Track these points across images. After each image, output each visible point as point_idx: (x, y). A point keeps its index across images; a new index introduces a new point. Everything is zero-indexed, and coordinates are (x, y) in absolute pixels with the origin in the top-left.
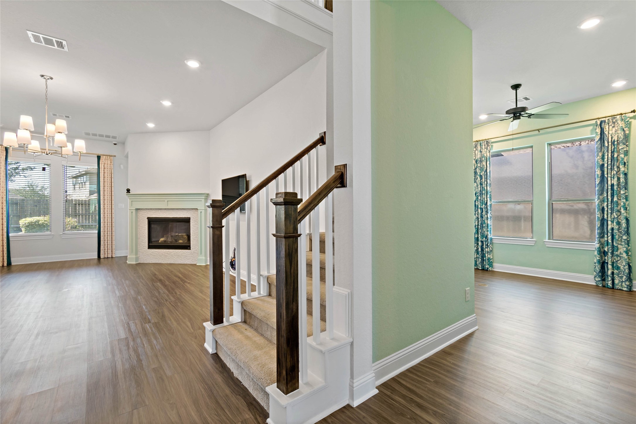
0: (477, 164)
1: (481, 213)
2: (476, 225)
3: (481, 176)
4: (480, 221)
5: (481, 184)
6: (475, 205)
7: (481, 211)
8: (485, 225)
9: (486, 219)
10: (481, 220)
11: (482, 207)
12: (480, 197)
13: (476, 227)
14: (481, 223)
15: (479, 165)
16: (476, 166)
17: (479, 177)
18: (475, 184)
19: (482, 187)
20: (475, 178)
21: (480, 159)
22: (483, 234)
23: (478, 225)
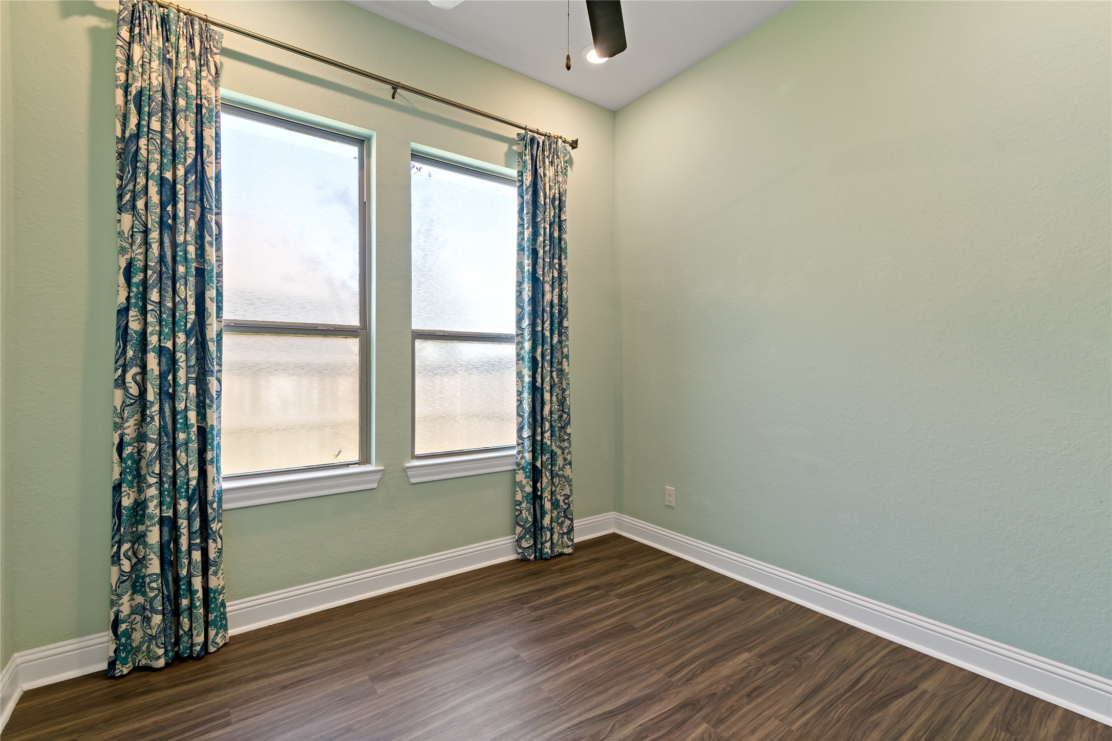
0: (139, 113)
1: (162, 376)
2: (127, 439)
3: (167, 188)
4: (157, 418)
5: (167, 226)
6: (123, 333)
7: (159, 364)
8: (189, 434)
9: (192, 406)
10: (161, 410)
11: (169, 345)
12: (160, 291)
13: (128, 450)
14: (162, 428)
15: (156, 125)
16: (133, 120)
17: (153, 190)
18: (127, 219)
19: (174, 245)
20: (121, 187)
21: (164, 95)
22: (174, 483)
23: (142, 438)
